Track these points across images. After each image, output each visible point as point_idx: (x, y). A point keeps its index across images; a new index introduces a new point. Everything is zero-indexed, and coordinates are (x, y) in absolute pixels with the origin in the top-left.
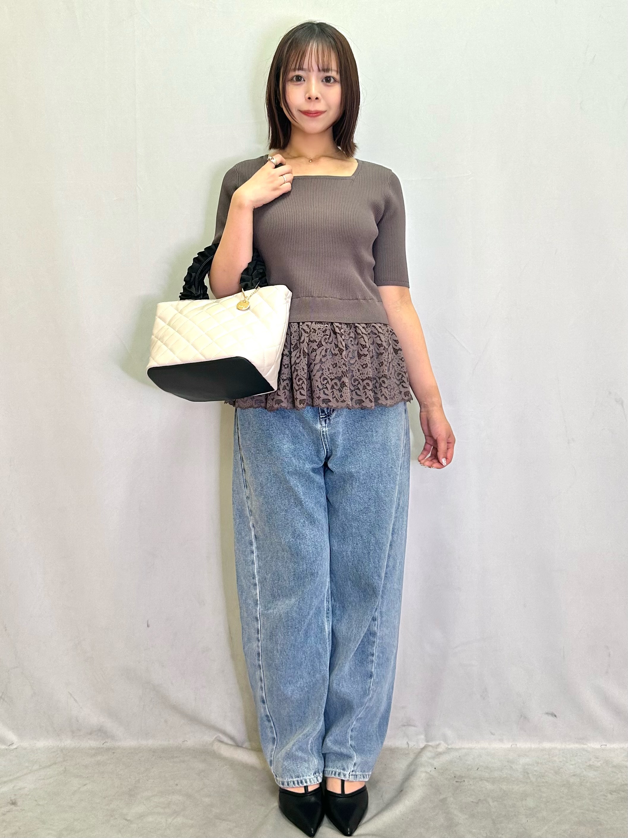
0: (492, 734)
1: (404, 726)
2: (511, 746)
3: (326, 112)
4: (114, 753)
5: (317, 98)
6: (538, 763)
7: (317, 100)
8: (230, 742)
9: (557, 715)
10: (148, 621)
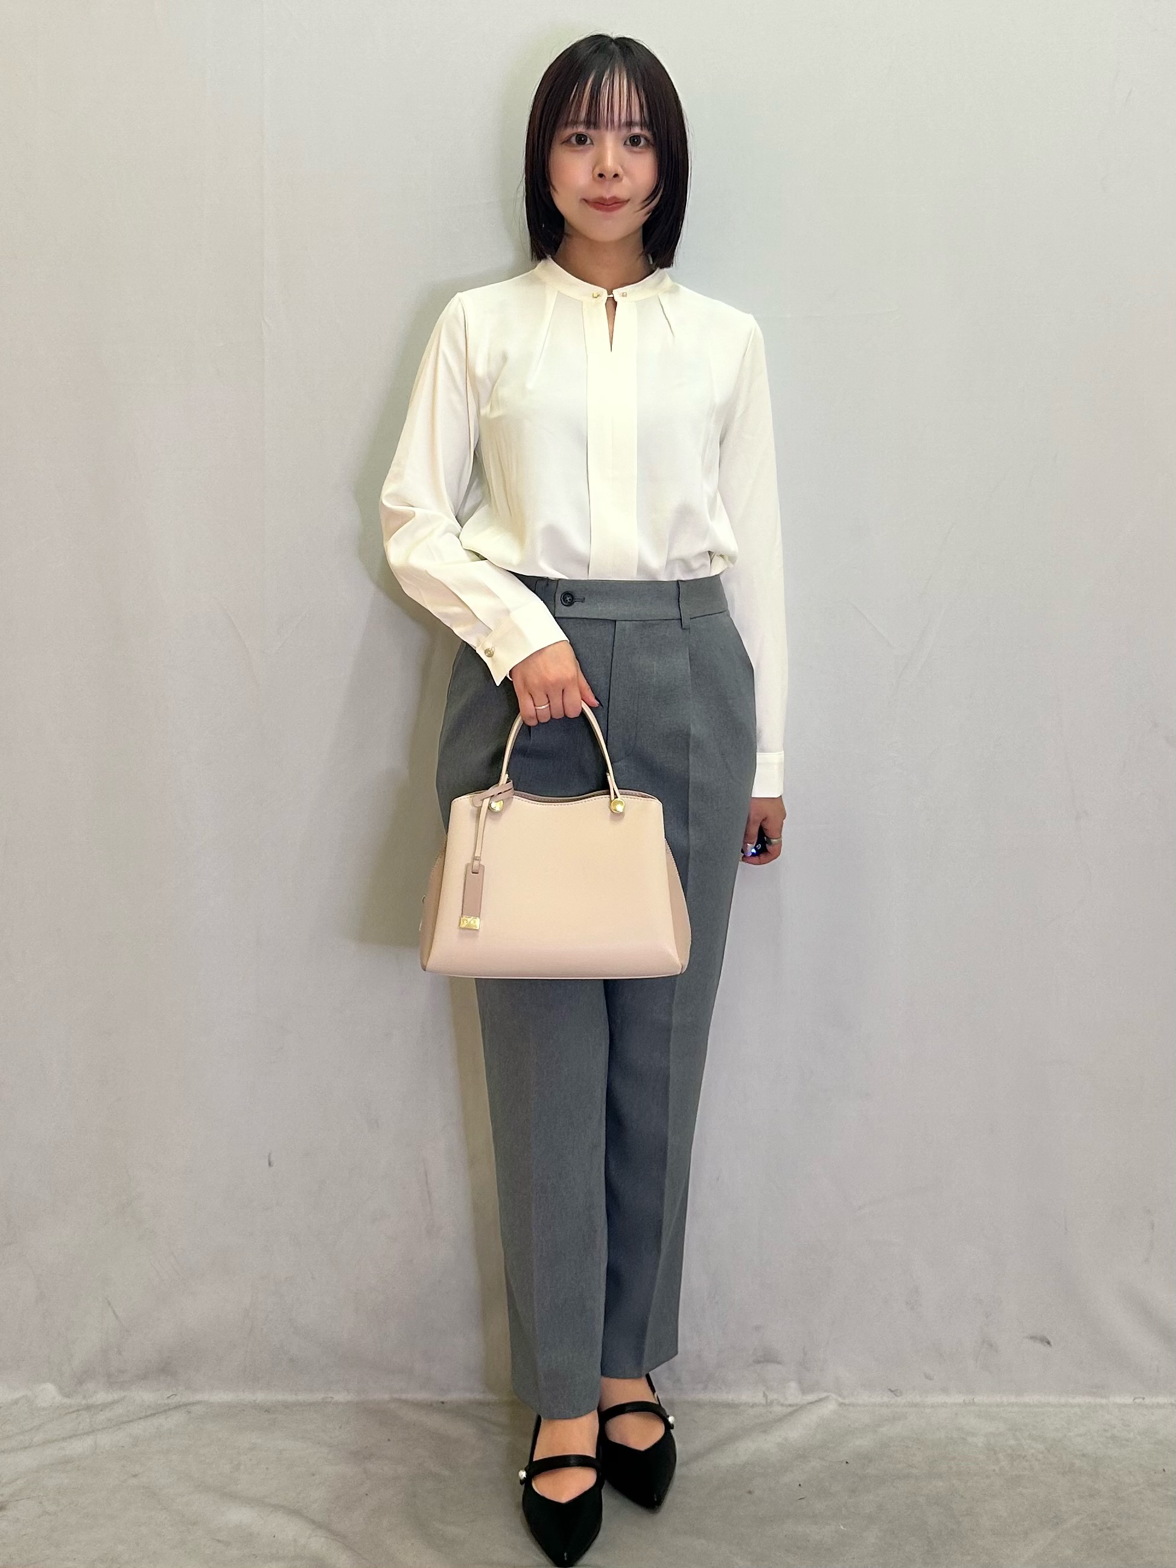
0: (928, 1377)
1: (759, 1362)
2: (964, 1401)
3: (629, 202)
5: (616, 175)
7: (616, 178)
9: (1052, 1343)
10: (270, 1154)
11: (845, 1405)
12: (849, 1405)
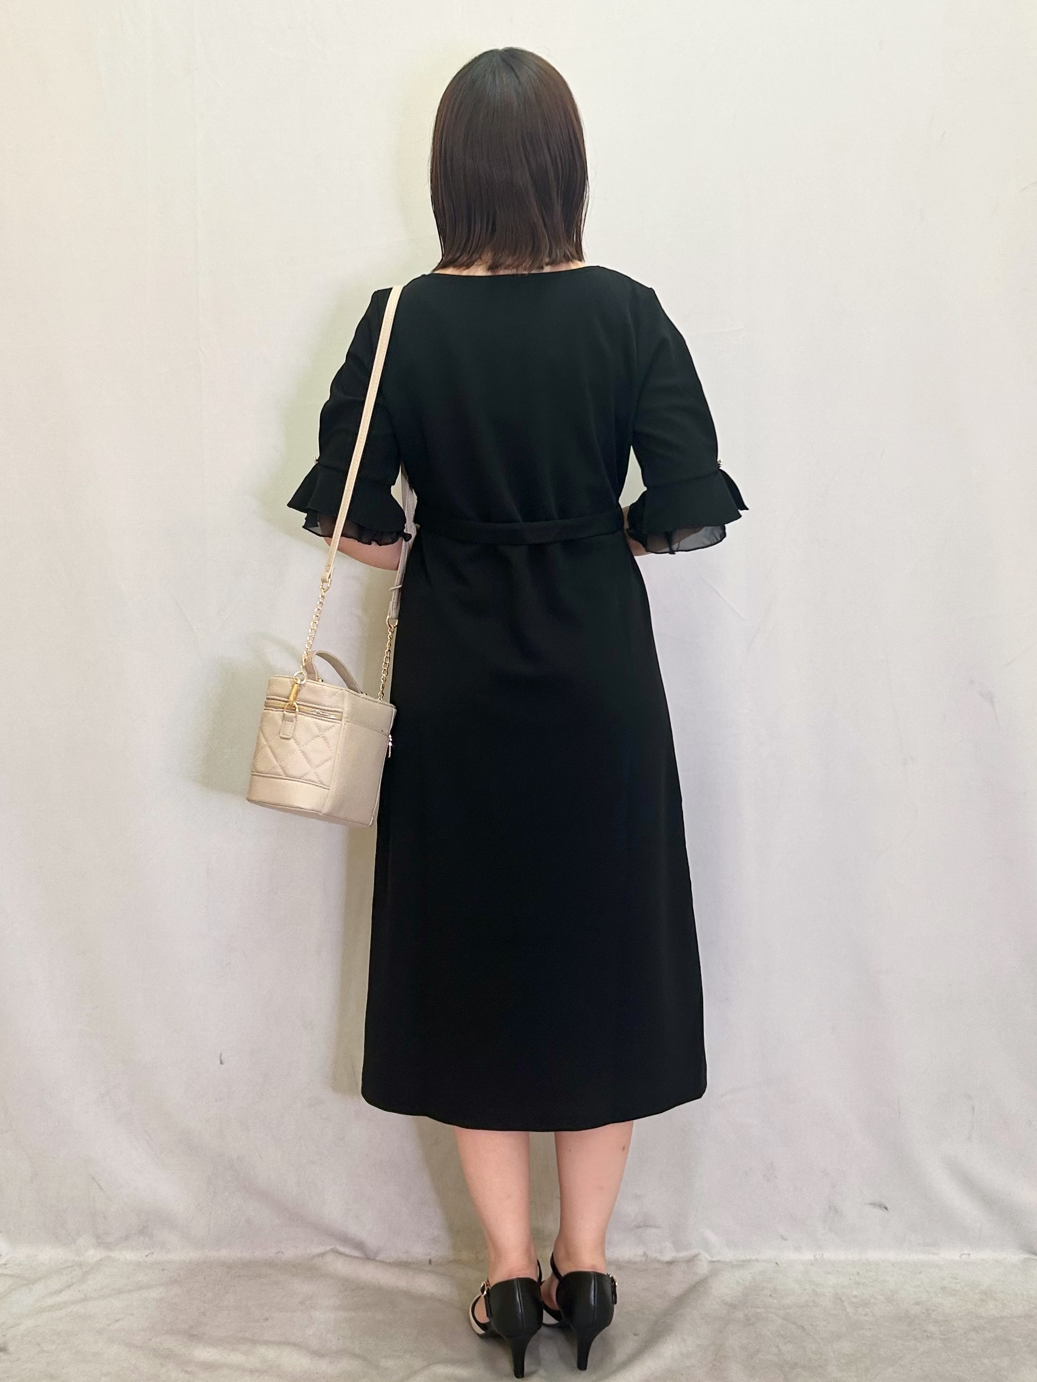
0: (783, 1238)
1: (640, 1227)
2: (815, 1256)
4: (163, 1270)
6: (858, 1283)
8: (356, 1253)
9: (889, 1207)
10: (221, 1054)
11: (714, 1262)
12: (718, 1261)
